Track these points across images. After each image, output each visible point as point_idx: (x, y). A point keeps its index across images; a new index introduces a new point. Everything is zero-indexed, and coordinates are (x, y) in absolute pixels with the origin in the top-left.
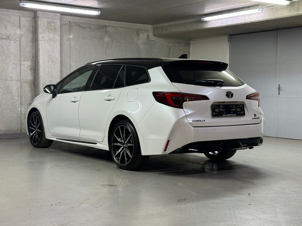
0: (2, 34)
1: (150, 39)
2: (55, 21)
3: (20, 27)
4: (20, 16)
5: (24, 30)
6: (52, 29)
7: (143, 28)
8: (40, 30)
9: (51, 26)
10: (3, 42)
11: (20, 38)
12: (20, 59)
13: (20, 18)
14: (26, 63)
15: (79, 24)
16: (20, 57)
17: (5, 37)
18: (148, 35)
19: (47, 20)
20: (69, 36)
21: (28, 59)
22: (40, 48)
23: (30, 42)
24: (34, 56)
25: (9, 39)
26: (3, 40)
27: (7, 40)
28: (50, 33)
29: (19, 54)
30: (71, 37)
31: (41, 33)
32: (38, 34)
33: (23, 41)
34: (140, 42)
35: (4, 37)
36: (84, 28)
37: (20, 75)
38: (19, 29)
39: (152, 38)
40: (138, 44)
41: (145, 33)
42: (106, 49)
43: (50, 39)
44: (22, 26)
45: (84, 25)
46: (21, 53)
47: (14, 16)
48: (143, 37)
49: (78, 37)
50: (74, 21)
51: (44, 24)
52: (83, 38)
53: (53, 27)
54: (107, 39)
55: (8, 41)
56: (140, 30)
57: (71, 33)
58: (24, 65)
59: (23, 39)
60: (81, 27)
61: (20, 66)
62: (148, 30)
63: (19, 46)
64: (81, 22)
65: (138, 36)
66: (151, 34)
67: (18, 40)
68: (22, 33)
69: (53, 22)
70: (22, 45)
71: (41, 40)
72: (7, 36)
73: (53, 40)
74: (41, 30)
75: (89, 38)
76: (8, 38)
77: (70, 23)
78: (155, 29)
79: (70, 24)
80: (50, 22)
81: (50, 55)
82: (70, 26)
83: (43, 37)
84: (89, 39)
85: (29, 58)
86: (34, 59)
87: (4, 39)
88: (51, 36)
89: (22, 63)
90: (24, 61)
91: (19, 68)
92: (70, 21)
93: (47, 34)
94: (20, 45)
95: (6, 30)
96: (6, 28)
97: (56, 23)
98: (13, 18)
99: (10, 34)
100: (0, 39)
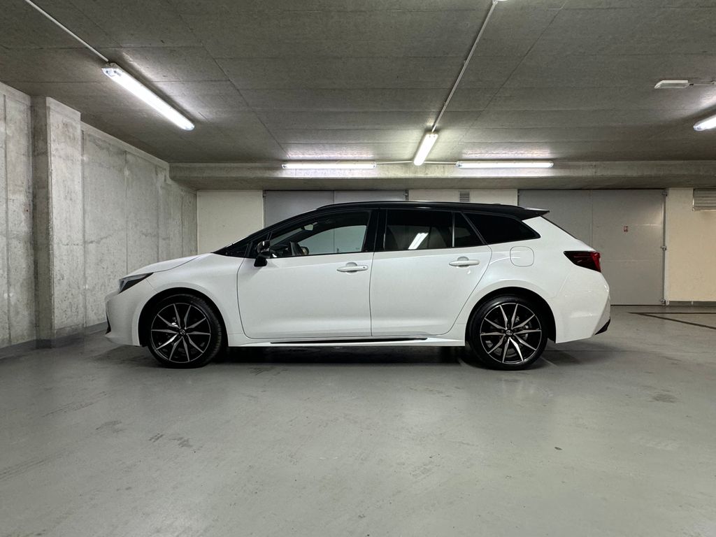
1: (167, 182)
2: (74, 124)
4: (5, 96)
5: (13, 128)
6: (70, 138)
7: (161, 165)
9: (68, 132)
11: (6, 145)
12: (6, 188)
13: (5, 101)
14: (17, 196)
15: (94, 139)
16: (7, 184)
18: (165, 175)
19: (63, 119)
21: (22, 189)
22: (52, 170)
23: (23, 155)
24: (30, 184)
28: (68, 145)
29: (3, 176)
30: (85, 159)
31: (54, 141)
32: (49, 142)
33: (12, 151)
34: (158, 185)
36: (101, 148)
37: (7, 222)
38: (3, 124)
41: (163, 172)
42: (126, 188)
43: (67, 157)
44: (8, 118)
45: (100, 143)
46: (8, 175)
48: (161, 178)
49: (93, 161)
50: (88, 133)
51: (58, 125)
52: (100, 164)
53: (71, 135)
54: (127, 173)
56: (159, 167)
57: (84, 152)
58: (13, 200)
59: (11, 146)
60: (97, 145)
61: (7, 202)
62: (165, 169)
63: (3, 159)
64: (97, 136)
65: (157, 175)
66: (168, 175)
68: (9, 133)
69: (72, 125)
70: (8, 159)
71: (54, 156)
73: (72, 160)
74: (53, 136)
78: (172, 170)
80: (67, 124)
81: (68, 187)
82: (83, 139)
83: (57, 150)
84: (107, 168)
85: (22, 186)
86: (31, 191)
88: (70, 150)
89: (10, 196)
90: (14, 193)
91: (4, 206)
92: (82, 131)
93: (63, 145)
94: (6, 157)
97: (75, 128)
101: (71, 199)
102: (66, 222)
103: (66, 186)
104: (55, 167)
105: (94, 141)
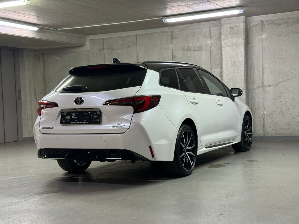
0: (195, 47)
2: (238, 25)
3: (210, 37)
4: (210, 27)
5: (214, 39)
6: (235, 34)
9: (234, 30)
11: (211, 48)
13: (210, 29)
14: (216, 70)
15: (272, 21)
16: (211, 66)
17: (198, 48)
19: (230, 26)
20: (261, 37)
21: (219, 66)
22: (223, 54)
26: (195, 52)
28: (234, 38)
29: (210, 62)
30: (263, 37)
31: (224, 39)
33: (214, 50)
35: (196, 49)
38: (209, 39)
43: (233, 44)
44: (212, 35)
45: (278, 22)
46: (212, 61)
47: (205, 27)
49: (272, 35)
50: (267, 20)
51: (227, 31)
52: (278, 35)
53: (236, 32)
55: (200, 51)
57: (263, 33)
59: (213, 48)
60: (275, 24)
64: (275, 18)
67: (209, 50)
68: (212, 42)
69: (237, 26)
70: (212, 54)
71: (224, 47)
73: (237, 45)
74: (223, 37)
76: (200, 49)
77: (262, 22)
80: (233, 27)
81: (234, 60)
82: (262, 25)
83: (226, 43)
84: (286, 35)
85: (219, 64)
87: (196, 51)
88: (234, 40)
89: (213, 70)
90: (215, 68)
92: (262, 21)
93: (230, 39)
94: (211, 54)
95: (198, 42)
96: (198, 40)
97: (239, 26)
98: (204, 29)
99: (202, 45)
100: (194, 51)
101: (236, 66)
102: (232, 78)
103: (232, 60)
104: (225, 52)
105: (273, 23)
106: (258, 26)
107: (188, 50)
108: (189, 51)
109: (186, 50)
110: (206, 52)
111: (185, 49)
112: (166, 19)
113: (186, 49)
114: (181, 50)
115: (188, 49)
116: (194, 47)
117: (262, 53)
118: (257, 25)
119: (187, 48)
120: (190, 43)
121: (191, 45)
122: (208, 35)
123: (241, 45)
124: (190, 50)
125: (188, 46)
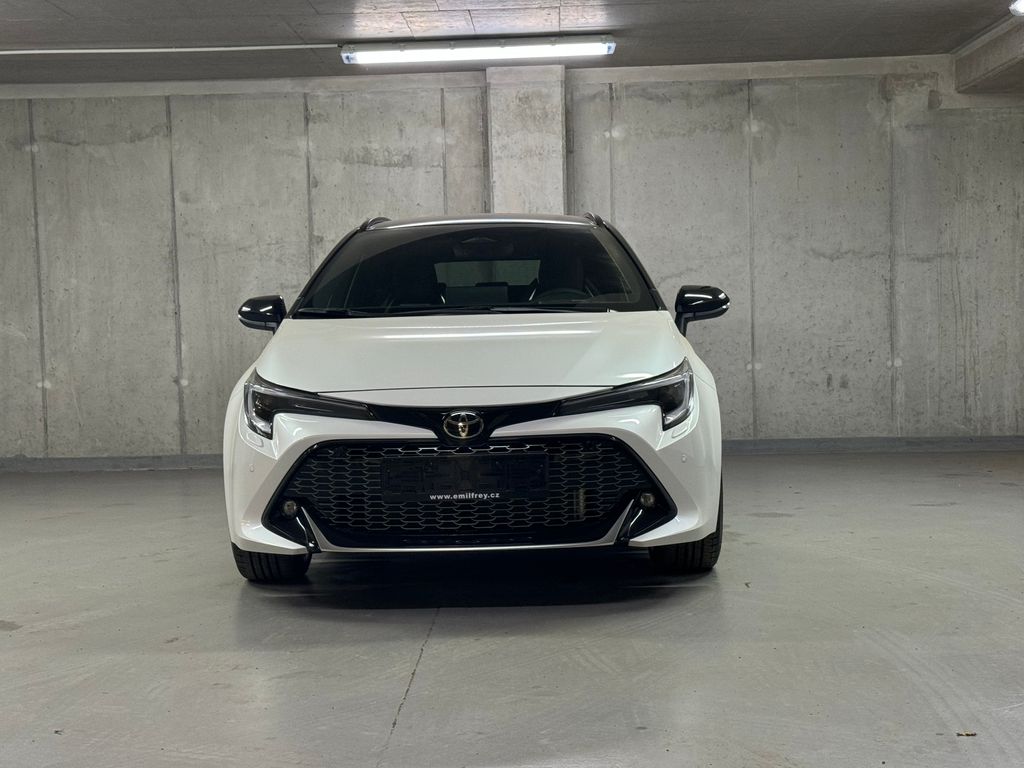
0: (389, 152)
1: (943, 106)
2: (545, 91)
3: (443, 122)
4: (442, 89)
5: (457, 132)
6: (535, 118)
7: (911, 70)
8: (495, 126)
9: (531, 107)
10: (392, 174)
11: (444, 160)
13: (442, 97)
15: (644, 90)
17: (400, 158)
18: (931, 91)
19: (518, 92)
20: (607, 135)
22: (494, 182)
23: (476, 166)
25: (411, 165)
26: (391, 169)
27: (404, 167)
28: (529, 131)
29: (441, 206)
30: (616, 133)
31: (499, 134)
32: (490, 139)
33: (456, 166)
34: (895, 124)
35: (395, 159)
36: (663, 100)
38: (440, 131)
39: (952, 99)
40: (888, 129)
41: (921, 85)
42: (751, 163)
43: (529, 152)
44: (449, 118)
45: (661, 91)
46: (450, 203)
47: (426, 91)
48: (909, 103)
49: (640, 131)
50: (626, 82)
51: (508, 106)
52: (661, 132)
53: (538, 112)
54: (755, 128)
55: (408, 169)
56: (898, 77)
57: (614, 122)
59: (453, 160)
60: (651, 99)
62: (934, 75)
63: (442, 183)
64: (653, 79)
65: (888, 100)
66: (947, 88)
67: (439, 165)
68: (450, 141)
69: (540, 96)
70: (450, 179)
71: (499, 158)
72: (405, 155)
73: (540, 154)
74: (497, 127)
75: (682, 132)
76: (408, 160)
77: (611, 88)
79: (611, 94)
80: (527, 98)
81: (530, 203)
82: (612, 98)
83: (504, 147)
84: (684, 135)
87: (396, 165)
88: (533, 139)
92: (611, 84)
93: (518, 136)
94: (445, 177)
95: (401, 136)
96: (401, 131)
97: (548, 96)
98: (422, 97)
99: (413, 149)
100: (385, 166)
103: (524, 203)
104: (500, 176)
105: (645, 93)
106: (598, 100)
107: (364, 163)
108: (370, 164)
109: (358, 162)
110: (427, 172)
111: (356, 159)
112: (354, 50)
113: (358, 156)
114: (340, 159)
115: (366, 159)
116: (386, 153)
117: (612, 183)
118: (595, 96)
119: (361, 154)
120: (372, 139)
121: (375, 146)
122: (434, 114)
123: (554, 155)
124: (373, 162)
125: (366, 150)
